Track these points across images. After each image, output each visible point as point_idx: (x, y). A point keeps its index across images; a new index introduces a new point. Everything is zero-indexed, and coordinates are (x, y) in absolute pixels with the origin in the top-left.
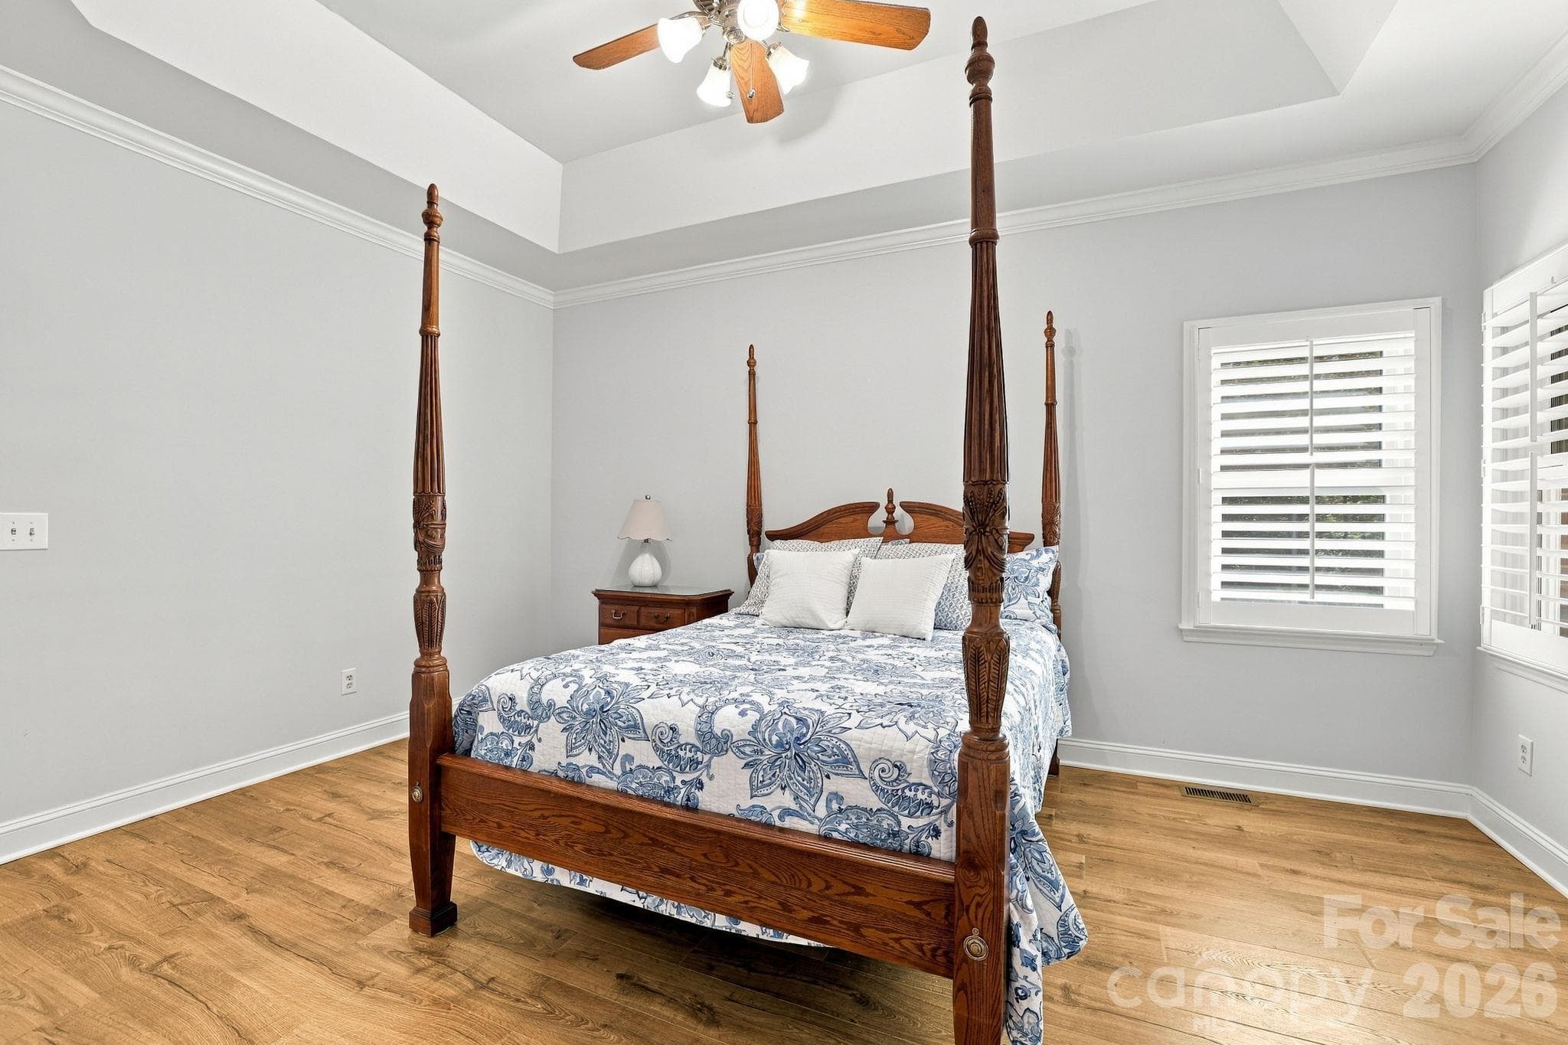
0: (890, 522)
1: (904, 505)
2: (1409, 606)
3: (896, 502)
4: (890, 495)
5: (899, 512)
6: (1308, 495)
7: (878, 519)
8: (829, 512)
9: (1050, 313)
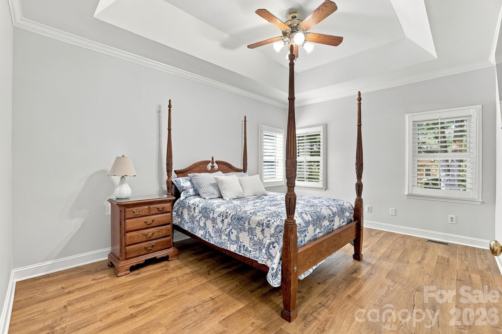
0: (213, 167)
1: (216, 162)
2: (282, 180)
3: (214, 161)
4: (213, 159)
5: (215, 164)
6: (275, 161)
7: (209, 166)
8: (198, 163)
9: (245, 116)
